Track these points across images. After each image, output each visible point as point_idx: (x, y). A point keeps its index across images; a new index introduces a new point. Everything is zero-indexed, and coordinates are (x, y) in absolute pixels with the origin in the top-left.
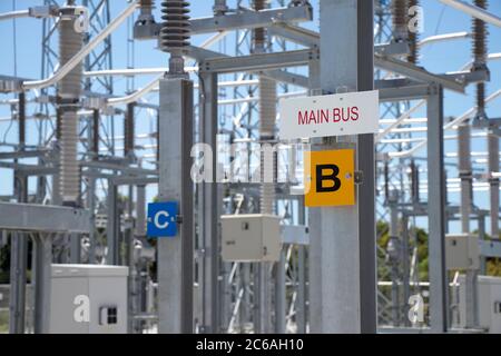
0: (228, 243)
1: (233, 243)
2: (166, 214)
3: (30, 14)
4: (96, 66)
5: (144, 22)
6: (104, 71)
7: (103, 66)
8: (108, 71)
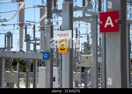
0: (83, 62)
1: (84, 62)
2: (47, 55)
3: (33, 7)
4: (54, 18)
5: (54, 10)
6: (56, 20)
7: (56, 18)
8: (57, 20)
